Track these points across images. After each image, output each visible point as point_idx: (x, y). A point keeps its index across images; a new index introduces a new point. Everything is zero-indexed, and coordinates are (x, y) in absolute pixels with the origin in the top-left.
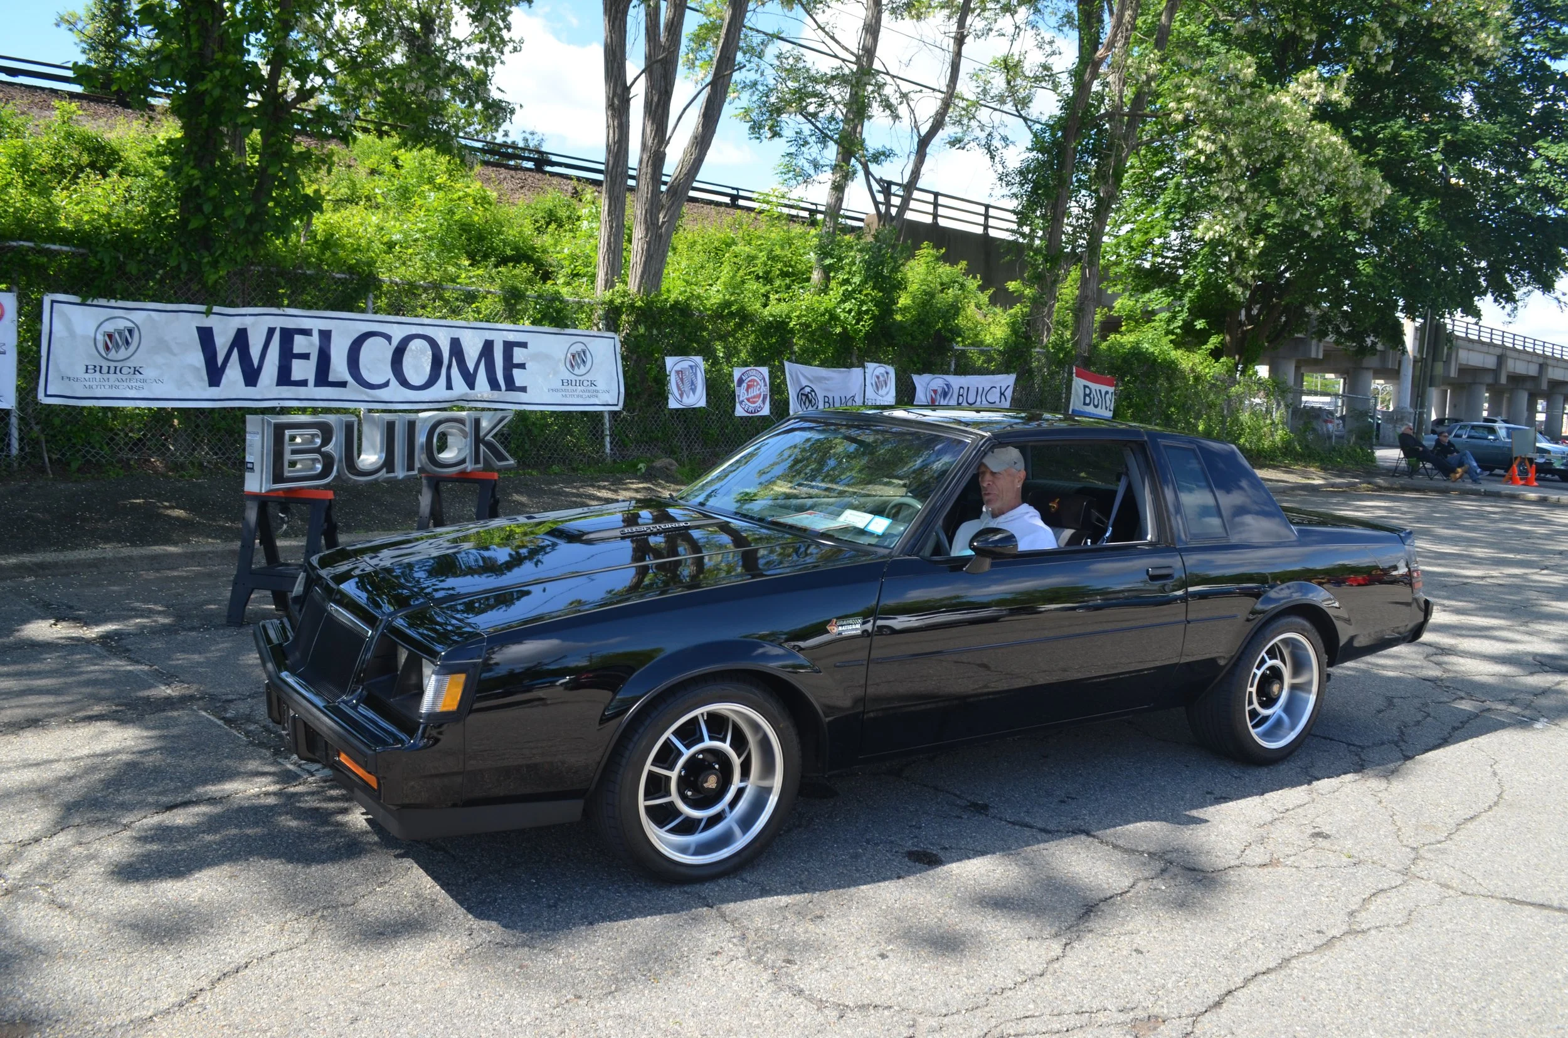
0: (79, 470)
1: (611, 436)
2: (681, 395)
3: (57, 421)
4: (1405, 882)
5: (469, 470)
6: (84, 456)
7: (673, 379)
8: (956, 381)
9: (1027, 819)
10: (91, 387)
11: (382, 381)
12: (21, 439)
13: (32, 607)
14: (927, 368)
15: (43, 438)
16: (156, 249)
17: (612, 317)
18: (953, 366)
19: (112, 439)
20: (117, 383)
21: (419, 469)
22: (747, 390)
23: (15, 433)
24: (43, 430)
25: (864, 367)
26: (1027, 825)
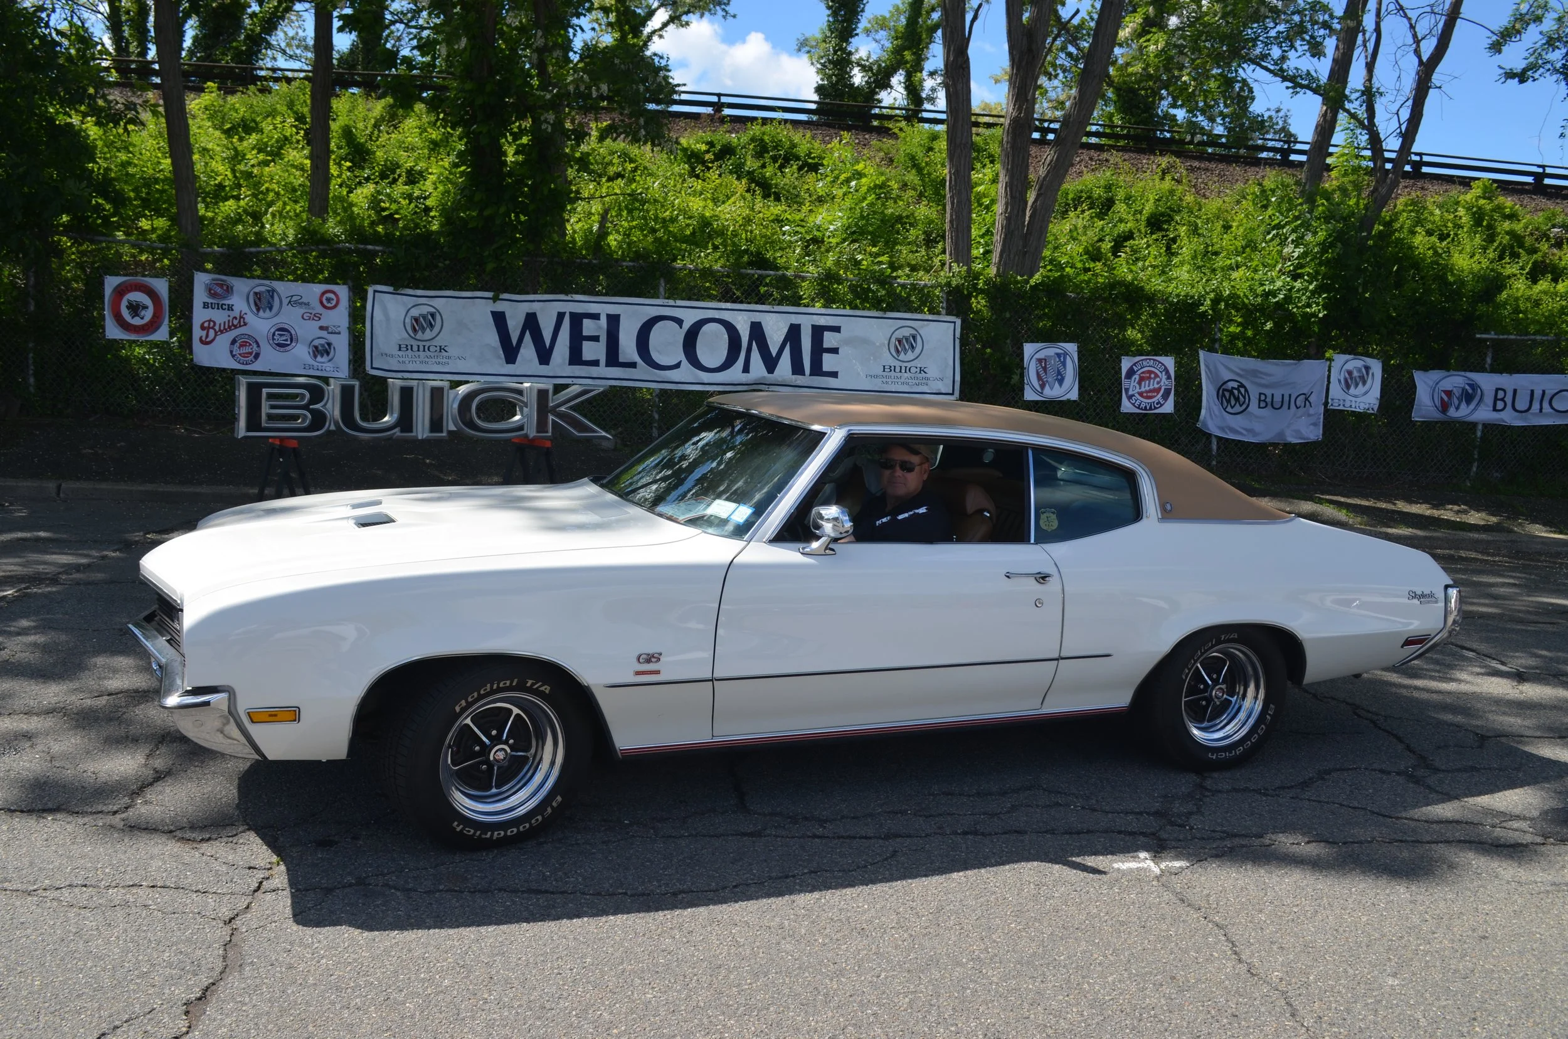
2: (1043, 386)
5: (530, 436)
7: (1032, 367)
8: (1488, 382)
10: (404, 362)
11: (673, 362)
14: (1438, 362)
17: (954, 299)
18: (1489, 360)
20: (427, 360)
21: (450, 432)
22: (1140, 383)
25: (1330, 360)
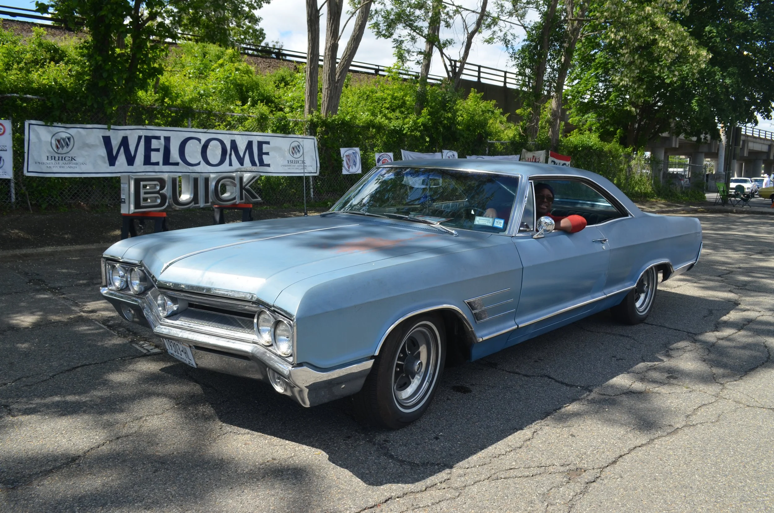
0: (46, 209)
1: (313, 188)
2: (349, 168)
3: (35, 185)
4: (717, 400)
5: (238, 203)
6: (48, 202)
7: (344, 159)
9: (517, 370)
10: (50, 167)
11: (197, 162)
12: (16, 194)
13: (18, 275)
14: (474, 153)
15: (27, 193)
16: (80, 98)
17: (312, 129)
18: (487, 152)
19: (62, 193)
20: (63, 165)
21: (211, 203)
23: (13, 191)
24: (27, 189)
25: (442, 152)
26: (517, 373)
